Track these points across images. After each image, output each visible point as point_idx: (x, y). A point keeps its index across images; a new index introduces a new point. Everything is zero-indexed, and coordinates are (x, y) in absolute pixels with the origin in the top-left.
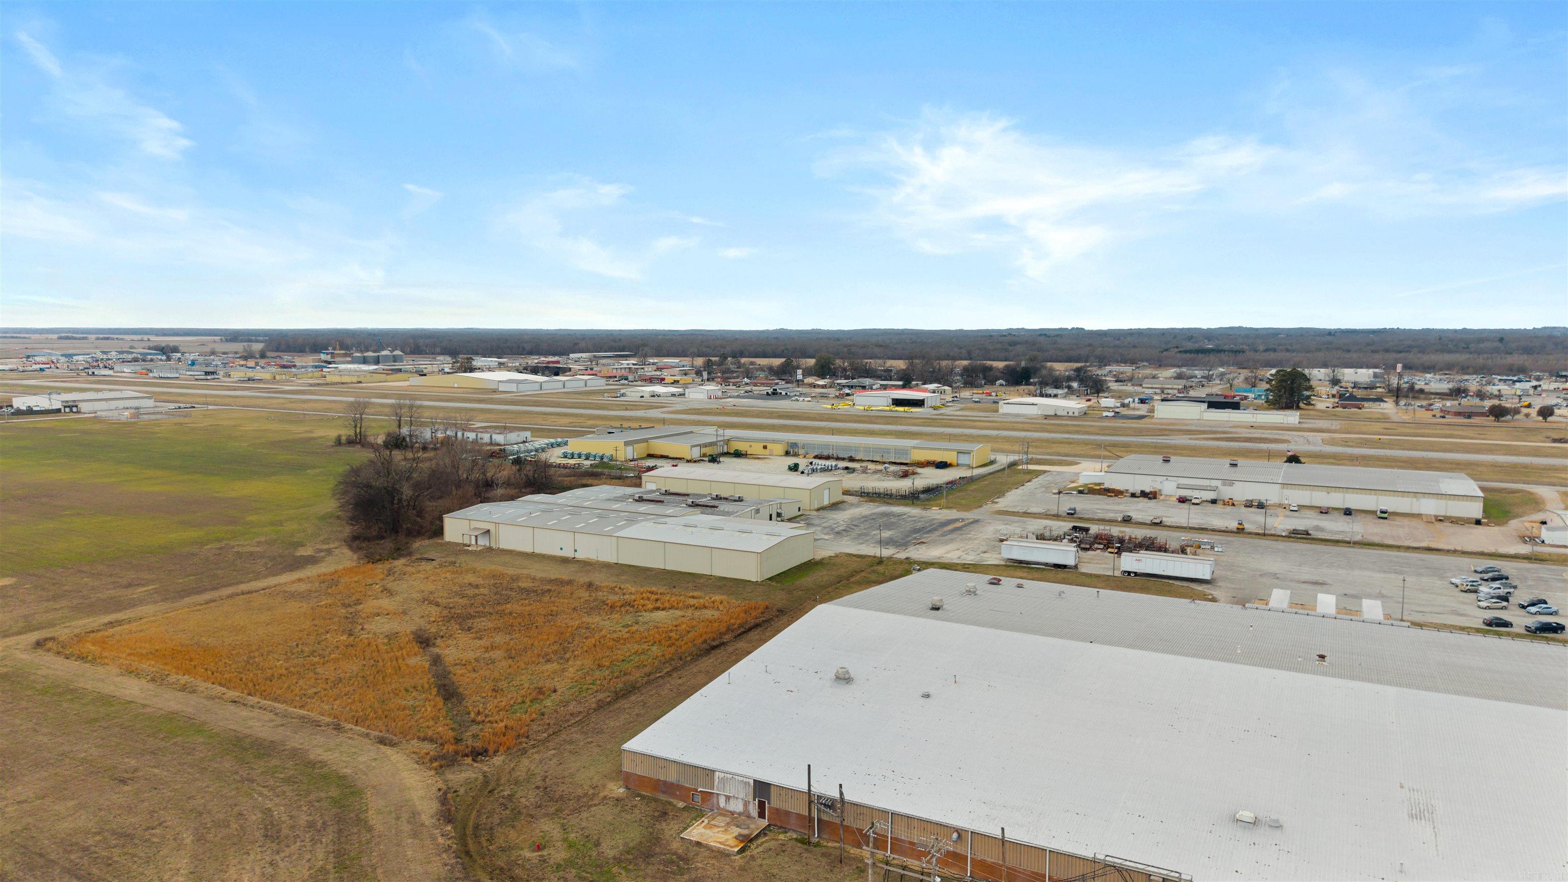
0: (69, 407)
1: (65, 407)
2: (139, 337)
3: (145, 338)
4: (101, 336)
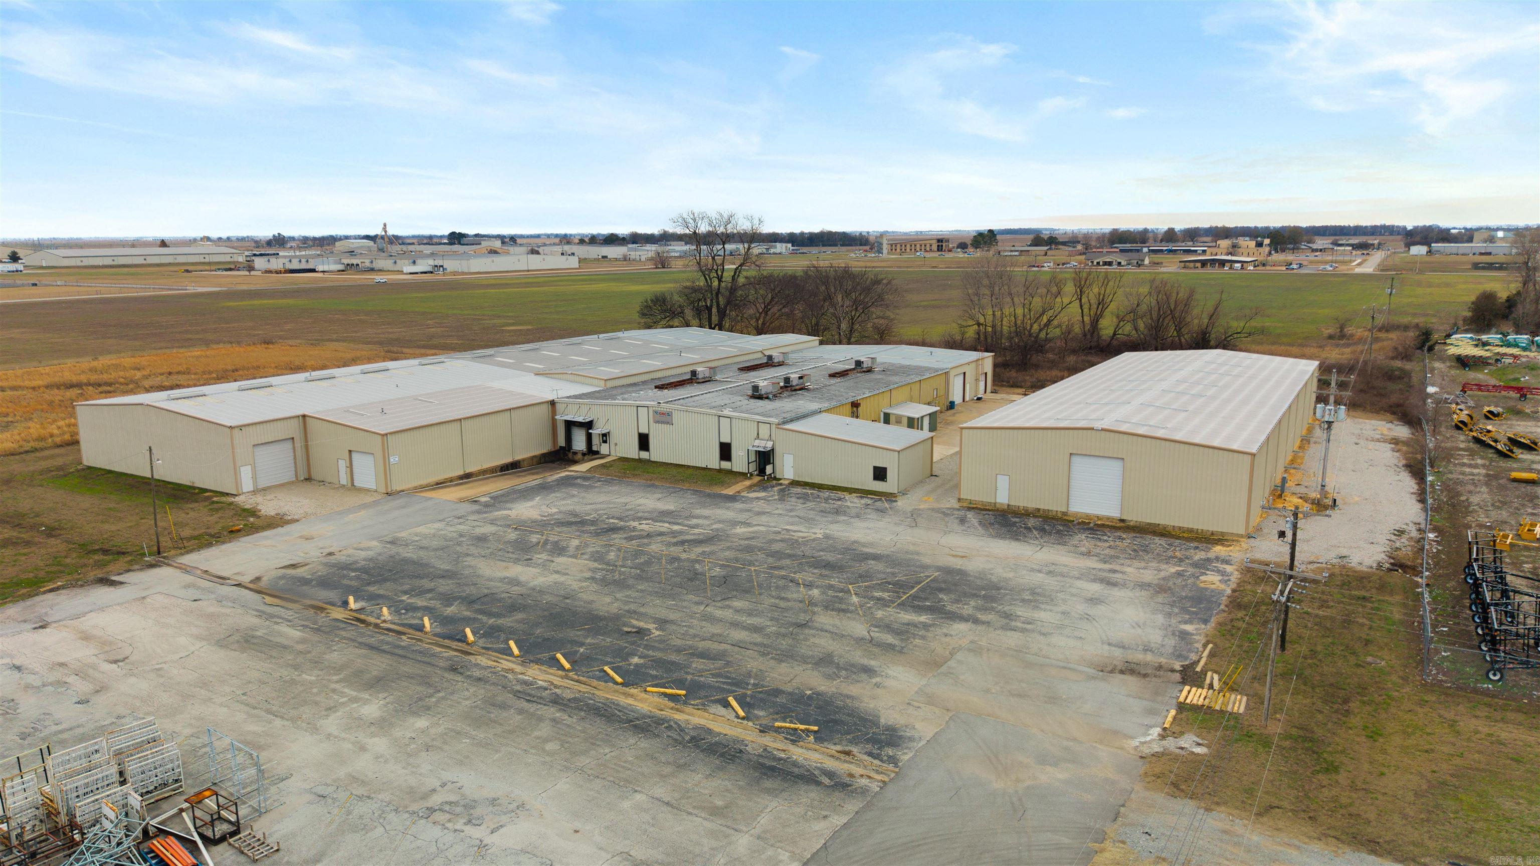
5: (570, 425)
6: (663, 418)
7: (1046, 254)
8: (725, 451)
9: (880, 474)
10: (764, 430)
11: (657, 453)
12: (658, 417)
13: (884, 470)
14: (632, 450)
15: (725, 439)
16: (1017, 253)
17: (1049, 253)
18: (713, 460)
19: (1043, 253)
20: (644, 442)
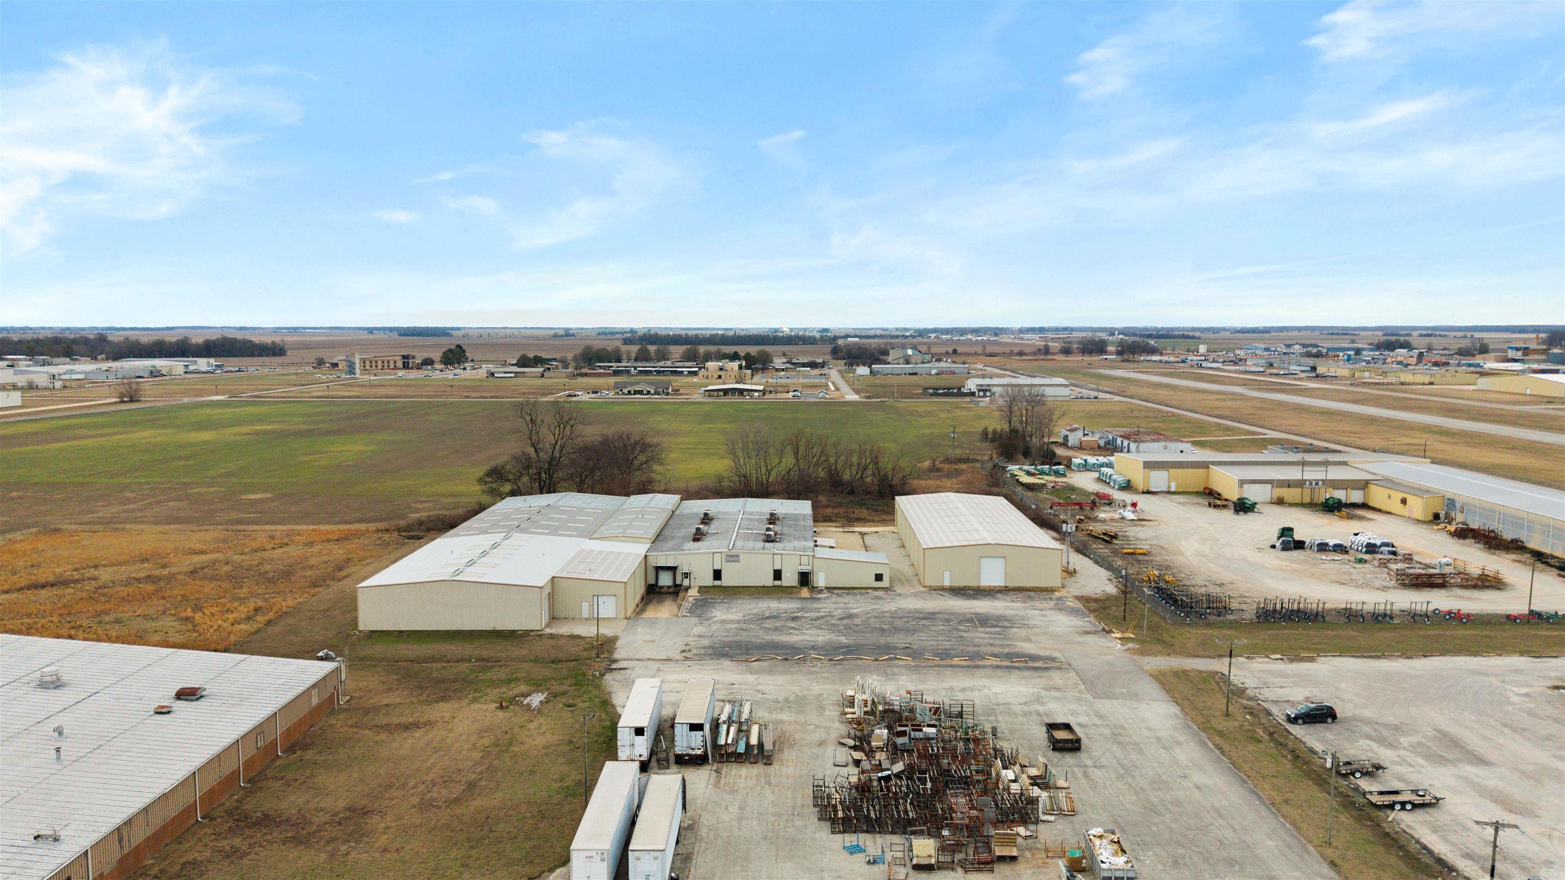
0: (983, 390)
1: (979, 391)
2: (1462, 334)
3: (1469, 334)
4: (1425, 333)
5: (658, 569)
6: (732, 559)
7: (543, 376)
8: (778, 575)
9: (879, 577)
10: (805, 560)
11: (726, 581)
12: (729, 559)
13: (881, 575)
14: (709, 581)
15: (777, 567)
16: (513, 375)
17: (546, 374)
18: (769, 581)
19: (539, 375)
20: (717, 575)
